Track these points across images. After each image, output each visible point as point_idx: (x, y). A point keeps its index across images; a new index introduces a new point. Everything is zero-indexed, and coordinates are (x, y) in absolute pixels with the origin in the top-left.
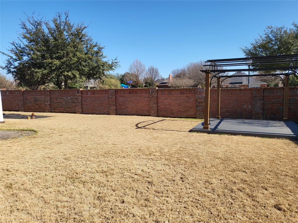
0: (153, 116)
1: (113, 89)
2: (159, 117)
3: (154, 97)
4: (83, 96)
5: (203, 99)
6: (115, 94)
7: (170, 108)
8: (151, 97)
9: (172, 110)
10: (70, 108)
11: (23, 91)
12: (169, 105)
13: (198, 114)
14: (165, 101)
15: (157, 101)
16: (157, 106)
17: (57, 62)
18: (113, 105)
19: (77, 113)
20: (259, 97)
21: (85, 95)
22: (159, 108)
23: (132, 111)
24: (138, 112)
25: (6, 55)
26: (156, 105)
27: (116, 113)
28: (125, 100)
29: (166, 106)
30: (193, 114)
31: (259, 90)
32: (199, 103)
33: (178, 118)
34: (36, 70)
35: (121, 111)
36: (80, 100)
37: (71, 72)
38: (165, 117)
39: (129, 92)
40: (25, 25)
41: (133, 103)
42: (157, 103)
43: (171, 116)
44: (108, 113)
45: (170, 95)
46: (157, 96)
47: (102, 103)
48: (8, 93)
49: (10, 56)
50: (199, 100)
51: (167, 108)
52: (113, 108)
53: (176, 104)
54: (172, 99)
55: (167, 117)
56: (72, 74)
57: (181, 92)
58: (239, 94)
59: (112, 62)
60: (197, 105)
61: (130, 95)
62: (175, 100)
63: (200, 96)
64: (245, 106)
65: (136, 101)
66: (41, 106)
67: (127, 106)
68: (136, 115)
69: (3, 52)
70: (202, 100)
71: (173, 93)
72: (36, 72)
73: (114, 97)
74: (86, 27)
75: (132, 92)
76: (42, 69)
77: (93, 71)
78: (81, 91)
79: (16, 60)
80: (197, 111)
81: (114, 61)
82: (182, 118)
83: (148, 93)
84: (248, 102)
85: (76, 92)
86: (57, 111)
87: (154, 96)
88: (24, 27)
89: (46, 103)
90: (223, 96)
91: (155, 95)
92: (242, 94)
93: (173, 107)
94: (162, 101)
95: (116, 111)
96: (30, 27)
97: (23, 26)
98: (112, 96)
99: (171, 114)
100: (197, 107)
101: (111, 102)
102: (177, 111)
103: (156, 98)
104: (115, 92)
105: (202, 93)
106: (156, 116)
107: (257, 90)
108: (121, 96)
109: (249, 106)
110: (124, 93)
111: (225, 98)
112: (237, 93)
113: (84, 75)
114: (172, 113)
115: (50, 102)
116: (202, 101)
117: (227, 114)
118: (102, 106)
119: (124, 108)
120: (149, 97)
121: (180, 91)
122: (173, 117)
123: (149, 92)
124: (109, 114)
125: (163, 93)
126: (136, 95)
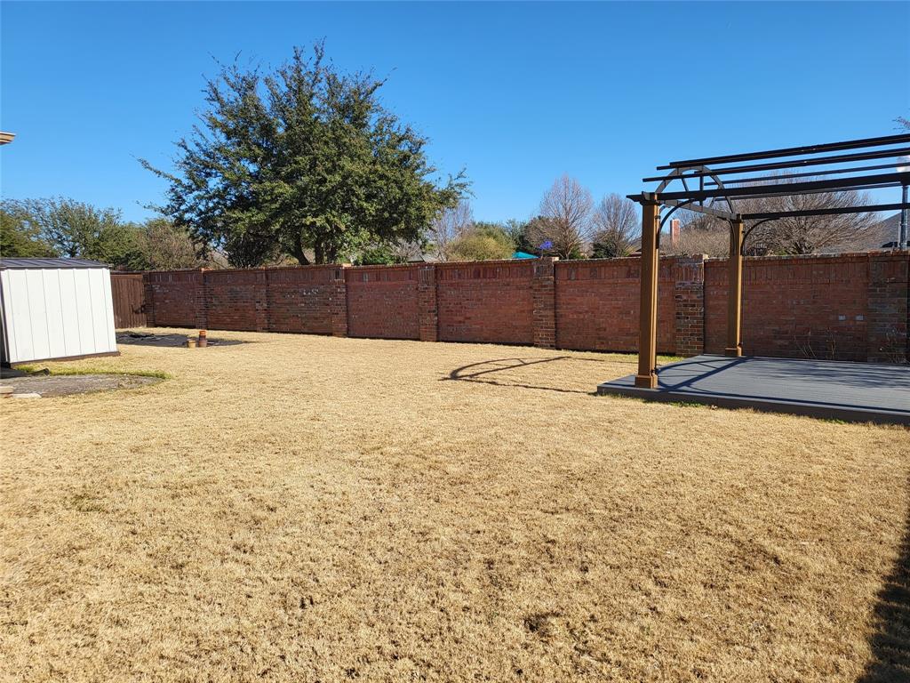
0: (542, 347)
1: (429, 265)
2: (560, 349)
3: (545, 286)
4: (351, 284)
5: (697, 293)
6: (436, 277)
7: (594, 321)
8: (536, 286)
9: (599, 329)
10: (317, 319)
11: (205, 272)
12: (593, 313)
13: (682, 343)
14: (578, 298)
15: (555, 298)
16: (555, 316)
17: (286, 189)
18: (429, 312)
19: (335, 335)
20: (895, 285)
21: (357, 283)
22: (562, 320)
23: (482, 330)
24: (500, 333)
25: (165, 176)
26: (550, 313)
27: (438, 336)
28: (464, 297)
29: (582, 316)
30: (665, 340)
31: (895, 259)
32: (685, 306)
33: (616, 352)
34: (234, 215)
35: (450, 329)
36: (342, 297)
37: (323, 217)
38: (578, 350)
39: (474, 272)
40: (215, 91)
41: (485, 304)
42: (555, 307)
43: (597, 348)
44: (416, 336)
45: (596, 281)
46: (555, 282)
47: (401, 307)
48: (170, 278)
49: (175, 177)
50: (685, 297)
51: (586, 322)
52: (431, 320)
53: (614, 308)
54: (602, 294)
55: (585, 351)
56: (328, 220)
57: (629, 271)
58: (821, 275)
59: (450, 185)
60: (678, 314)
61: (476, 281)
62: (609, 295)
63: (688, 283)
64: (841, 318)
65: (493, 299)
66: (247, 315)
67: (468, 315)
68: (492, 343)
69: (159, 169)
70: (695, 297)
71: (603, 274)
72: (237, 220)
73: (432, 288)
74: (381, 85)
75: (481, 274)
76: (251, 211)
77: (391, 214)
78: (346, 269)
79: (189, 189)
80: (679, 330)
81: (454, 182)
82: (629, 353)
83: (529, 273)
84: (854, 302)
85: (333, 274)
86: (284, 327)
87: (546, 283)
88: (216, 96)
89: (257, 304)
90: (764, 282)
91: (549, 279)
92: (833, 275)
93: (602, 318)
94: (571, 299)
95: (438, 329)
96: (229, 95)
97: (213, 95)
98: (426, 286)
99: (598, 342)
100: (679, 318)
101: (425, 302)
102: (617, 330)
103: (550, 290)
104: (436, 271)
105: (696, 274)
106: (551, 346)
107: (886, 259)
108: (452, 285)
109: (858, 318)
110: (459, 275)
111: (772, 288)
112: (814, 272)
113: (367, 225)
114: (599, 338)
115: (268, 303)
116: (695, 301)
117: (779, 342)
118: (399, 313)
119: (460, 322)
120: (531, 288)
121: (627, 268)
122: (603, 352)
123: (532, 271)
124: (418, 339)
125: (573, 273)
126: (494, 280)
